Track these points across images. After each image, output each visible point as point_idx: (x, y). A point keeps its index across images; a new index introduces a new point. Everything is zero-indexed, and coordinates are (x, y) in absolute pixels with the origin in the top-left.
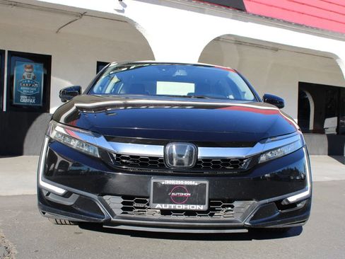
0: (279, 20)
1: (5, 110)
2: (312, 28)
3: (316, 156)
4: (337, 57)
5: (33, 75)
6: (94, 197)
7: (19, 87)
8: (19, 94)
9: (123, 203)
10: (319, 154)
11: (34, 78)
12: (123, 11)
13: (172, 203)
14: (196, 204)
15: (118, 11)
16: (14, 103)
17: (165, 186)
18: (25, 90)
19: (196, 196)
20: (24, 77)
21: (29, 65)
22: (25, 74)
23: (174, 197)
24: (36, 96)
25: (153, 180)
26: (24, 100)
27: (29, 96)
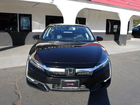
0: (101, 3)
1: (19, 32)
2: (111, 5)
3: (111, 41)
4: (118, 13)
5: (26, 20)
6: (43, 84)
7: (22, 24)
8: (23, 27)
9: (52, 86)
10: (111, 40)
11: (27, 21)
12: (53, 2)
13: (68, 87)
14: (75, 87)
15: (51, 2)
16: (21, 30)
17: (66, 82)
18: (24, 25)
19: (76, 85)
20: (24, 21)
21: (25, 18)
22: (24, 20)
23: (68, 85)
24: (28, 27)
25: (62, 80)
26: (24, 28)
27: (26, 27)
